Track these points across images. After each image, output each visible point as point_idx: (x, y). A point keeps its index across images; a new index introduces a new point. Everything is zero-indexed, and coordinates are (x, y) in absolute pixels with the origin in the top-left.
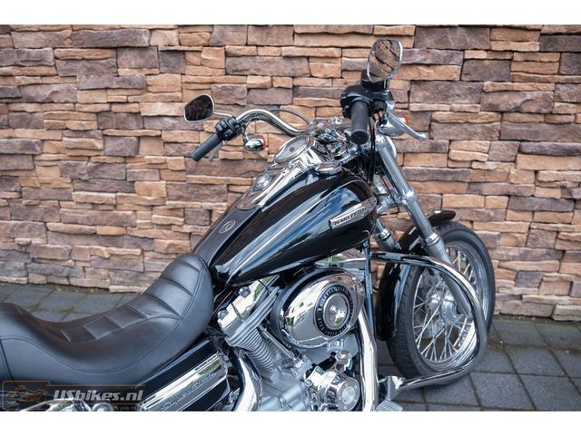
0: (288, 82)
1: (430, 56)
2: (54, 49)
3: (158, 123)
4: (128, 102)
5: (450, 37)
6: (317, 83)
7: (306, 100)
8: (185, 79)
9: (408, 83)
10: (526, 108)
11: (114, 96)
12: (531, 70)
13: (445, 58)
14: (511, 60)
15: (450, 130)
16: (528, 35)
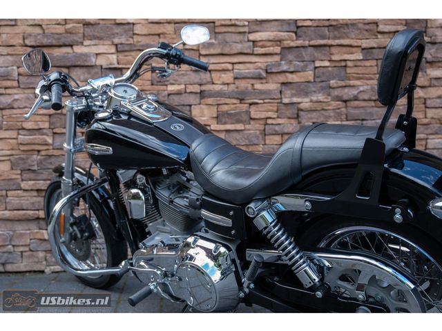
0: (197, 89)
1: (292, 66)
2: (18, 68)
5: (304, 53)
6: (217, 88)
7: (210, 101)
9: (279, 85)
10: (361, 97)
12: (360, 72)
13: (302, 67)
14: (346, 66)
15: (312, 116)
16: (354, 50)
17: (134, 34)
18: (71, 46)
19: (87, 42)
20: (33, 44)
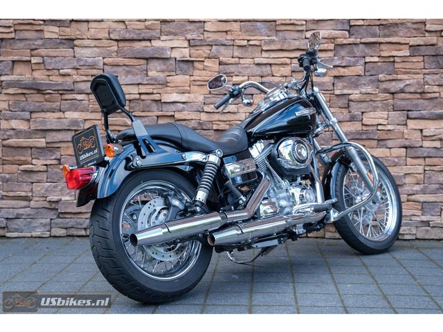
0: (258, 80)
1: (344, 61)
2: (104, 58)
3: (173, 107)
4: (152, 94)
5: (355, 50)
6: (276, 79)
8: (192, 78)
9: (332, 78)
10: (407, 90)
11: (143, 89)
13: (354, 62)
14: (394, 62)
15: (361, 106)
16: (402, 47)
17: (204, 31)
18: (150, 40)
19: (163, 38)
20: (117, 38)
